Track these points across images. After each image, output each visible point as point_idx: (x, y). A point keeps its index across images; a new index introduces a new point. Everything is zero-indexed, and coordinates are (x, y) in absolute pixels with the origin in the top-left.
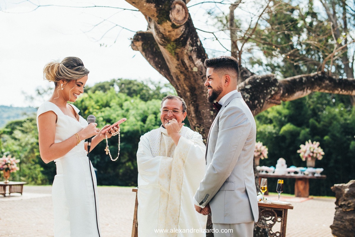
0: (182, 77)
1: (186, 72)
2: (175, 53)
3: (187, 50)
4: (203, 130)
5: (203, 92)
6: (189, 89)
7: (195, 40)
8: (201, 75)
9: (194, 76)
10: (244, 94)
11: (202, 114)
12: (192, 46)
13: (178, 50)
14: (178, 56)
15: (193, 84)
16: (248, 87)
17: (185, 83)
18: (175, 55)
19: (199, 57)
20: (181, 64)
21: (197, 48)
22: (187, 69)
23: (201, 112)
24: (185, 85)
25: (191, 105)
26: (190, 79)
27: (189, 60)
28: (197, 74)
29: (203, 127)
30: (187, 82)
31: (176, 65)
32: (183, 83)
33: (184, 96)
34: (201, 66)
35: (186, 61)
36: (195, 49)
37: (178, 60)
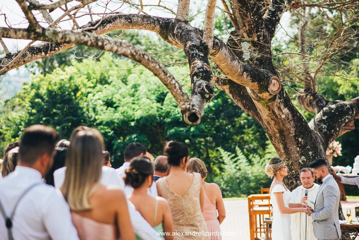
0: (273, 123)
1: (276, 119)
2: (267, 106)
3: (277, 103)
4: (292, 163)
5: (290, 133)
6: (279, 131)
7: (282, 93)
8: (288, 120)
9: (282, 122)
10: (322, 125)
11: (290, 150)
12: (280, 99)
13: (270, 103)
14: (269, 108)
15: (282, 127)
16: (324, 118)
17: (275, 127)
18: (267, 107)
19: (285, 106)
20: (272, 114)
21: (284, 100)
22: (276, 116)
23: (289, 148)
24: (275, 129)
25: (280, 143)
26: (279, 123)
27: (278, 110)
28: (285, 120)
29: (292, 160)
30: (277, 126)
31: (268, 114)
32: (274, 127)
33: (274, 136)
34: (287, 113)
35: (276, 111)
36: (283, 100)
37: (269, 110)
